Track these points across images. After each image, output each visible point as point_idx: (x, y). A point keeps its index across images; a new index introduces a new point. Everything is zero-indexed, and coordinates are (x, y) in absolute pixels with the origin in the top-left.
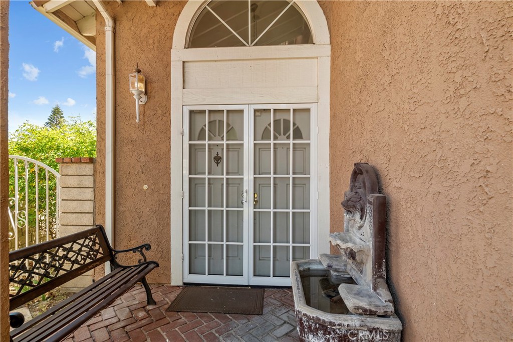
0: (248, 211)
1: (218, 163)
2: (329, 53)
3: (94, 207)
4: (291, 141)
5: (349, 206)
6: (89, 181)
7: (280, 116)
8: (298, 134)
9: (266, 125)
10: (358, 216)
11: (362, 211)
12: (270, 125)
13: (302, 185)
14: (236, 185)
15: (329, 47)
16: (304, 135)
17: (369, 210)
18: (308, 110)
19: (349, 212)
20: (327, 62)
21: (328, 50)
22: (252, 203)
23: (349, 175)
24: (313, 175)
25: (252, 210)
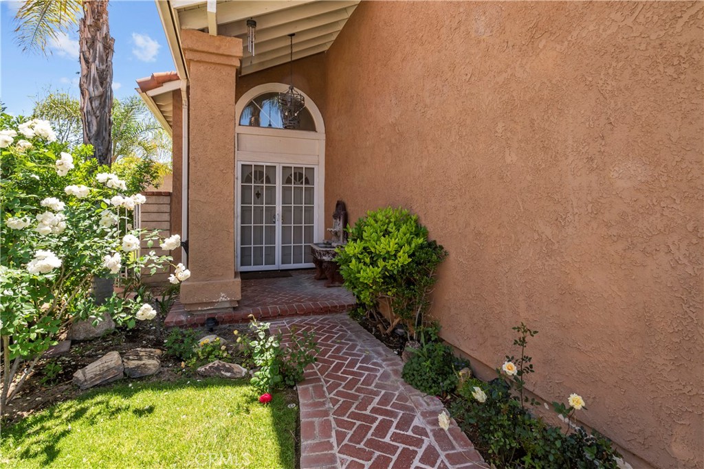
0: (279, 226)
1: (258, 197)
2: (325, 138)
3: (171, 226)
4: (304, 186)
5: (335, 217)
6: (167, 208)
7: (298, 171)
8: (307, 182)
9: (288, 175)
10: (338, 221)
11: (340, 218)
12: (291, 175)
13: (310, 211)
14: (271, 211)
15: (324, 135)
16: (310, 182)
17: (342, 218)
18: (313, 169)
19: (335, 219)
20: (323, 143)
21: (323, 137)
22: (281, 221)
23: (335, 205)
24: (315, 205)
25: (281, 225)
